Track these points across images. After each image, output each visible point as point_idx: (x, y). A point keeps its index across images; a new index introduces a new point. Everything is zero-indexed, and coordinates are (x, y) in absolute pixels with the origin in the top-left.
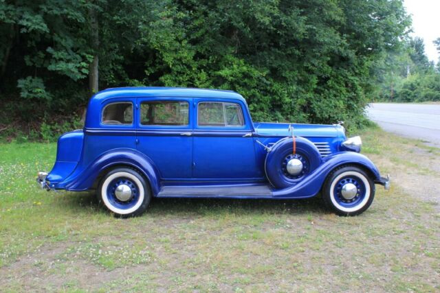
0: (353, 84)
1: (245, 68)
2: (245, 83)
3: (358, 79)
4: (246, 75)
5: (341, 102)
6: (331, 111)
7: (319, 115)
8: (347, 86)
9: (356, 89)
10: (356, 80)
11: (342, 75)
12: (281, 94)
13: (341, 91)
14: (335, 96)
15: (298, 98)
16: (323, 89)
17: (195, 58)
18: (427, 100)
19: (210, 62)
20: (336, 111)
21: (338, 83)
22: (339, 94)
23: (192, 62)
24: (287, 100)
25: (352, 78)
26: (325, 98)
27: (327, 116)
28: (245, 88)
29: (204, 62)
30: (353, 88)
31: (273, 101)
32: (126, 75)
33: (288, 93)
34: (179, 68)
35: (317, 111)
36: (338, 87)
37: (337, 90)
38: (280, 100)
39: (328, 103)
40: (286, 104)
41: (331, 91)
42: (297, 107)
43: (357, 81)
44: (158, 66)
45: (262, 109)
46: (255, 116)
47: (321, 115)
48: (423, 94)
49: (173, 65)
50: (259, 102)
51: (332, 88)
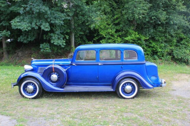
1: (138, 36)
2: (139, 43)
4: (139, 39)
5: (188, 51)
6: (183, 55)
7: (176, 57)
12: (156, 47)
14: (185, 48)
15: (165, 49)
16: (179, 45)
17: (116, 32)
19: (123, 33)
20: (185, 55)
21: (187, 42)
22: (187, 47)
23: (115, 33)
24: (160, 50)
26: (180, 49)
27: (180, 57)
29: (120, 33)
31: (153, 51)
32: (87, 40)
33: (160, 47)
34: (108, 37)
35: (175, 55)
37: (186, 45)
38: (156, 50)
39: (181, 51)
40: (159, 52)
41: (183, 45)
42: (165, 54)
44: (100, 36)
45: (148, 54)
47: (178, 57)
49: (106, 35)
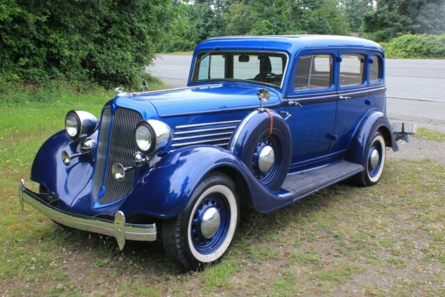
0: (141, 32)
3: (146, 26)
4: (16, 19)
5: (129, 53)
6: (119, 65)
7: (103, 71)
8: (133, 34)
9: (145, 38)
10: (143, 27)
11: (127, 21)
12: (60, 45)
13: (127, 40)
14: (120, 46)
15: (78, 50)
16: (105, 38)
18: (178, 50)
20: (125, 65)
21: (123, 30)
22: (124, 44)
24: (67, 53)
25: (139, 25)
26: (108, 49)
27: (114, 72)
28: (14, 37)
30: (141, 37)
31: (50, 54)
33: (68, 44)
35: (101, 65)
36: (123, 36)
37: (122, 39)
38: (58, 53)
39: (113, 55)
40: (65, 57)
41: (115, 40)
42: (78, 61)
43: (145, 28)
45: (36, 65)
46: (27, 73)
47: (107, 71)
48: (172, 43)
50: (31, 55)
51: (115, 36)
